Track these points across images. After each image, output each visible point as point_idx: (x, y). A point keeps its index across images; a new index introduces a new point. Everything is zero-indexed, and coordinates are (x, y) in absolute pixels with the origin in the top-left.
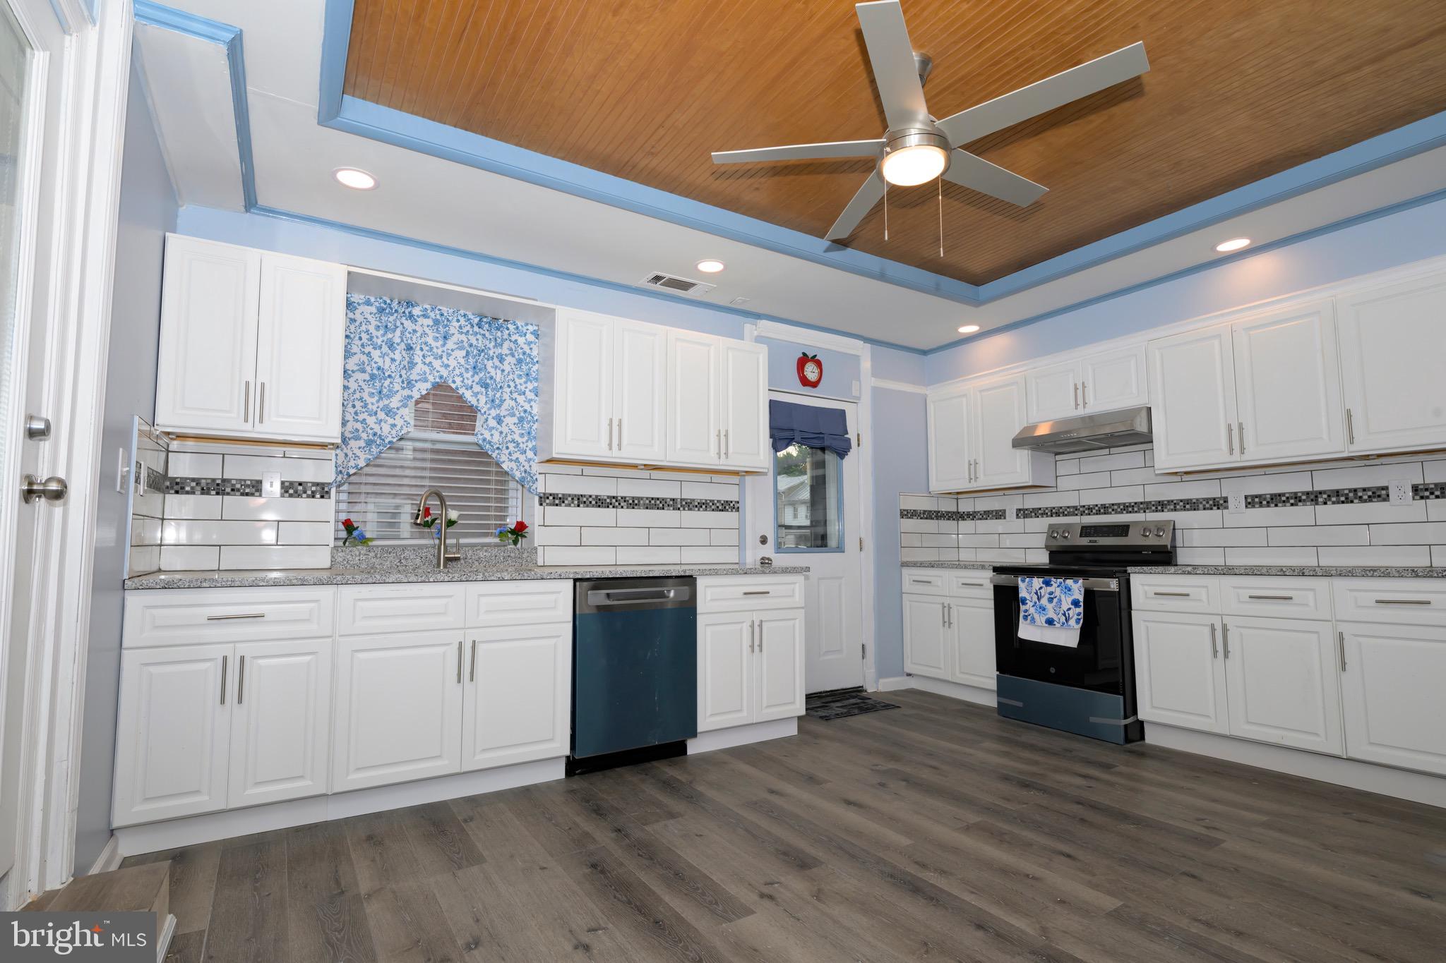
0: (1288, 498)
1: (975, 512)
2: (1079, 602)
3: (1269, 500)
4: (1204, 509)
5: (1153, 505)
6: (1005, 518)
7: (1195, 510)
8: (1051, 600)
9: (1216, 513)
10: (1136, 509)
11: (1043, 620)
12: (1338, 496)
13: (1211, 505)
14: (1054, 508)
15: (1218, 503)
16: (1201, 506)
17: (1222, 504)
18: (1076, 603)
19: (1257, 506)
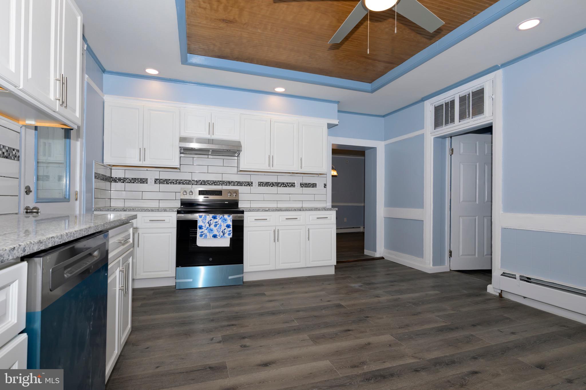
0: (270, 184)
1: (125, 178)
2: (230, 225)
3: (265, 184)
4: (245, 186)
5: (226, 183)
6: (147, 183)
7: (241, 186)
8: (216, 226)
9: (248, 187)
10: (218, 184)
11: (211, 235)
12: (283, 184)
13: (247, 184)
14: (178, 180)
15: (250, 184)
16: (243, 184)
17: (251, 184)
18: (228, 226)
19: (262, 186)
